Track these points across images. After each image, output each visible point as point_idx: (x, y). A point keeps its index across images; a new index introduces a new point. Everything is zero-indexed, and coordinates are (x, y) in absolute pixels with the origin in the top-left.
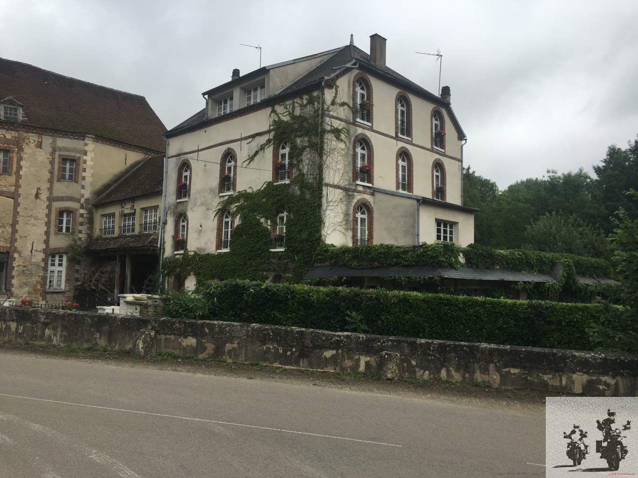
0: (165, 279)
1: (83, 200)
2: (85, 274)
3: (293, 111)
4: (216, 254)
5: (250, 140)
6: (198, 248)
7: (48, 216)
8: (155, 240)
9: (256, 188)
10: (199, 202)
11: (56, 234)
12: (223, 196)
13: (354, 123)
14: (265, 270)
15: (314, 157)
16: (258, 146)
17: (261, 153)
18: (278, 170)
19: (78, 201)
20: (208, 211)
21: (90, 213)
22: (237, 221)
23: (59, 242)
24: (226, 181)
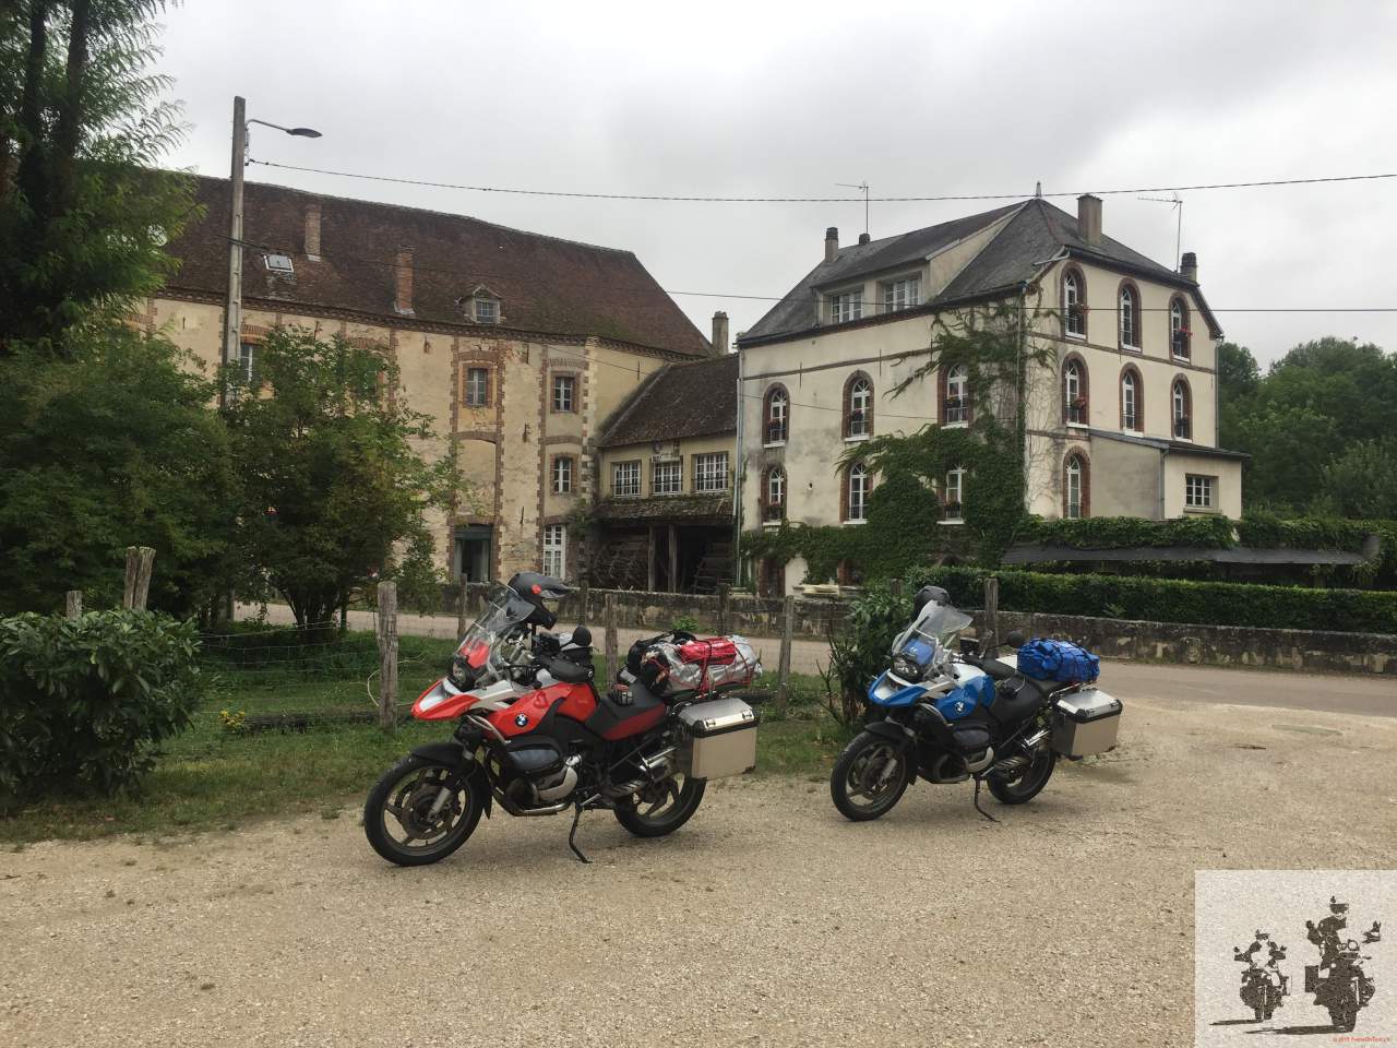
0: (747, 565)
1: (585, 441)
2: (592, 556)
3: (972, 324)
4: (842, 527)
5: (898, 360)
6: (807, 518)
7: (541, 467)
8: (728, 506)
9: (909, 434)
10: (805, 449)
11: (553, 494)
12: (851, 443)
13: (1063, 339)
14: (931, 552)
15: (1009, 393)
16: (911, 370)
17: (916, 383)
18: (947, 407)
19: (579, 442)
20: (822, 464)
21: (596, 460)
22: (878, 480)
23: (557, 507)
24: (855, 419)
